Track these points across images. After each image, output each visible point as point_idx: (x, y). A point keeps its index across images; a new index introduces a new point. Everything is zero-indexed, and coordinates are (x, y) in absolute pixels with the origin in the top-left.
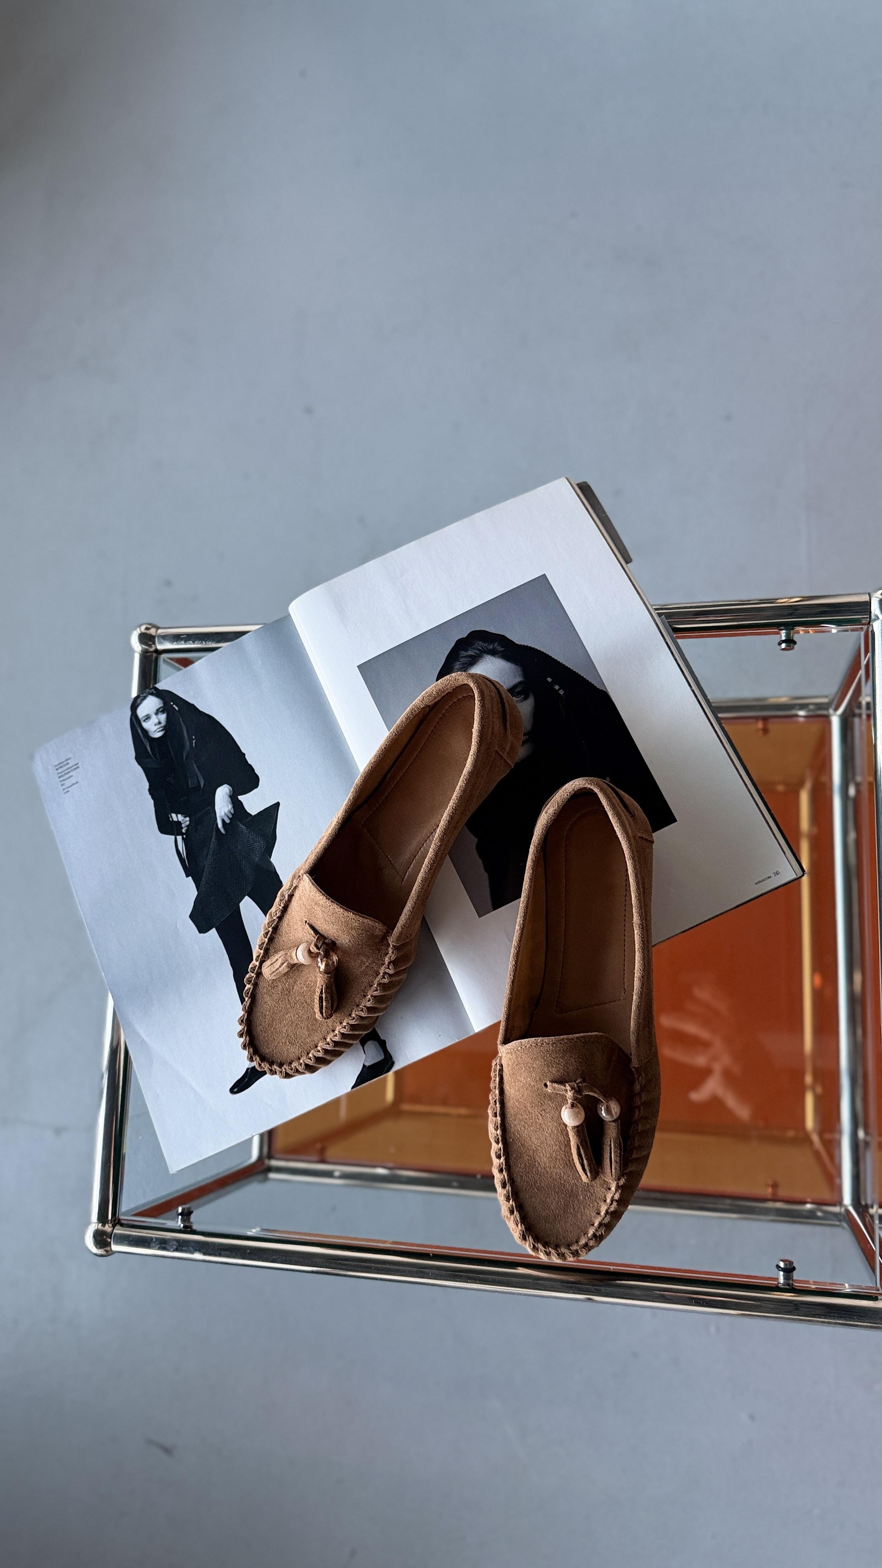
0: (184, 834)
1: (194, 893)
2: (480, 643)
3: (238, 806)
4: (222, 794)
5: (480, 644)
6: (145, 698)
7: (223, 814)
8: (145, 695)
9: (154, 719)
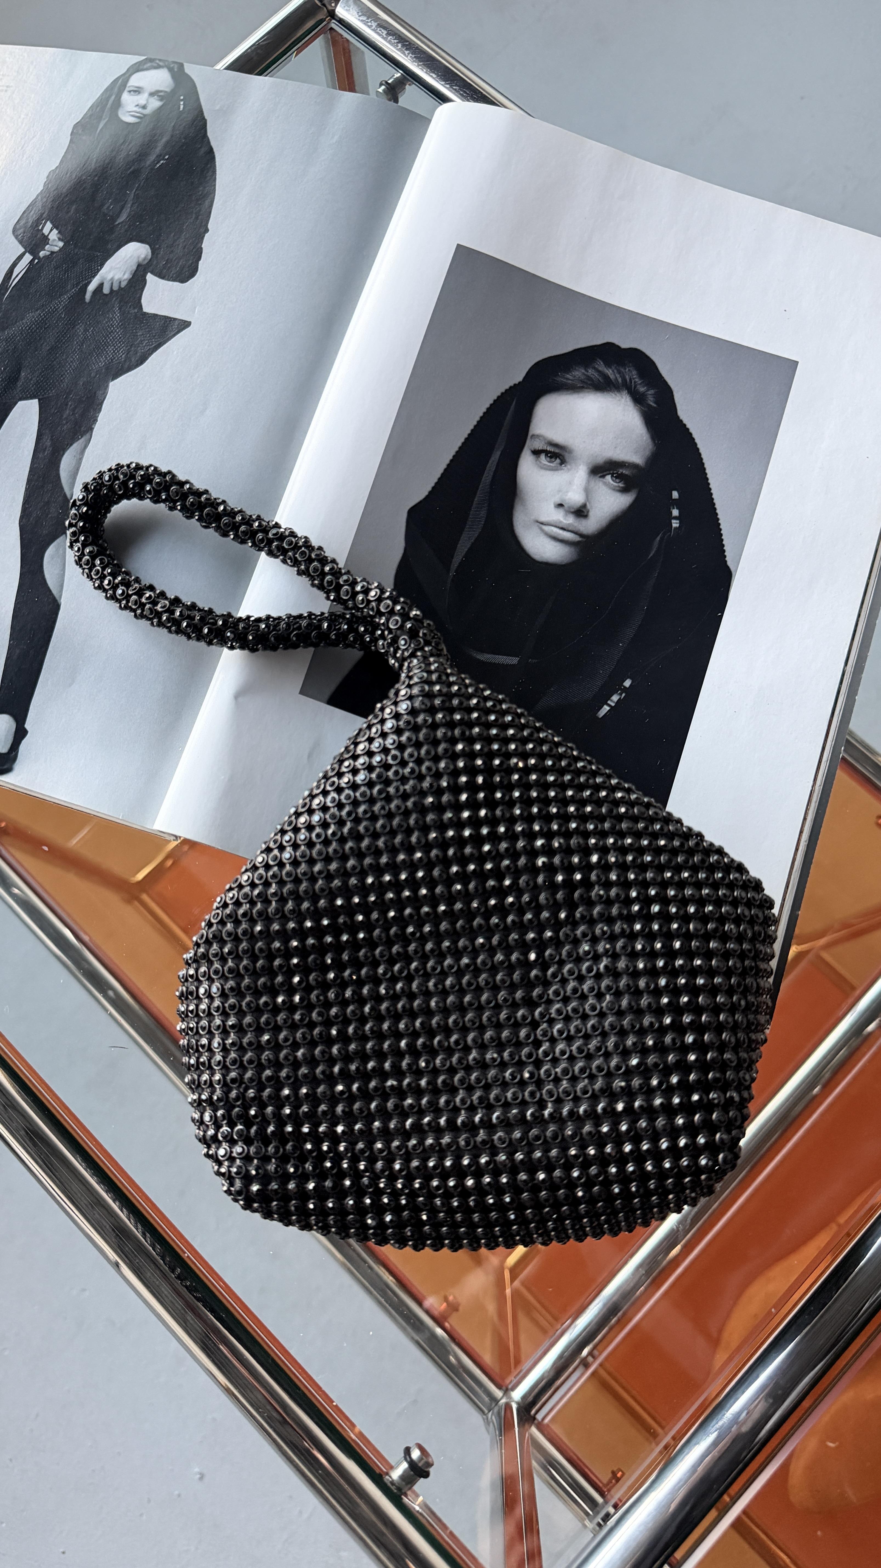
0: (39, 258)
2: (634, 372)
4: (132, 253)
5: (631, 374)
6: (158, 67)
7: (109, 277)
8: (161, 64)
9: (142, 99)
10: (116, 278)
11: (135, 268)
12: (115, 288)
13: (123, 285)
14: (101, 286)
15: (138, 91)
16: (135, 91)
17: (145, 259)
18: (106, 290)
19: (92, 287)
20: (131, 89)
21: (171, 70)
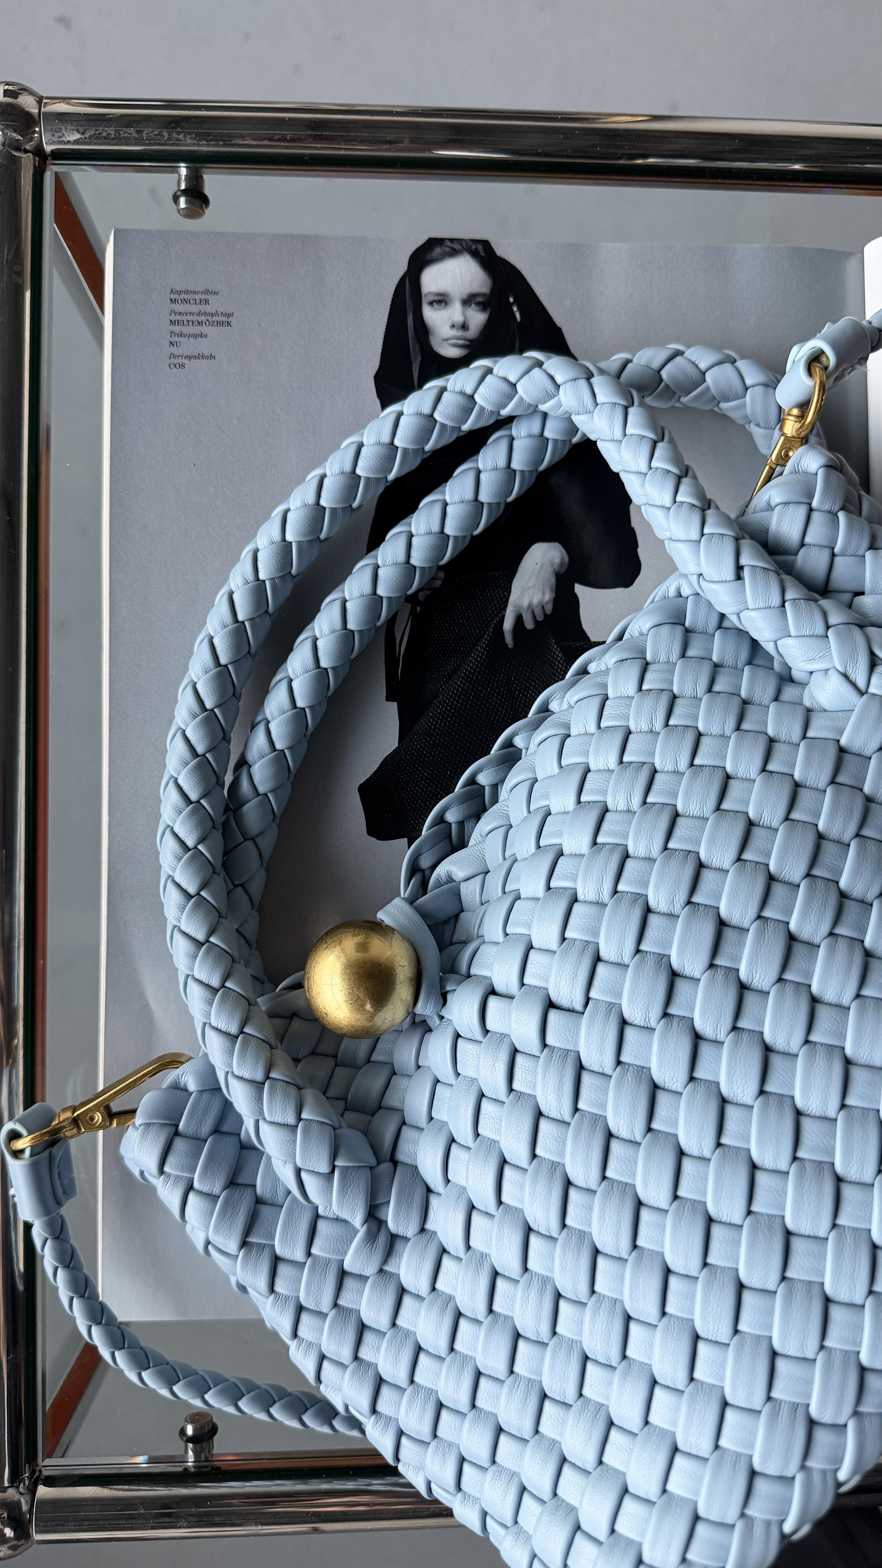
0: (419, 603)
3: (565, 602)
4: (542, 561)
6: (453, 253)
7: (525, 603)
8: (456, 246)
9: (455, 312)
10: (535, 601)
11: (553, 580)
12: (540, 618)
13: (549, 609)
14: (519, 619)
15: (442, 300)
16: (439, 302)
17: (562, 563)
18: (529, 625)
19: (508, 624)
20: (431, 298)
21: (475, 254)
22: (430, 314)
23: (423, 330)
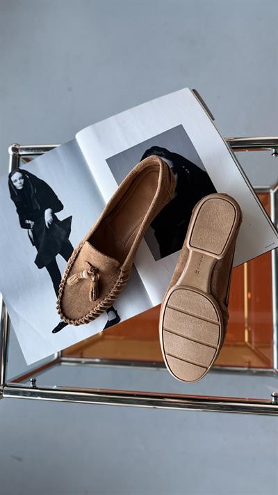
0: (31, 229)
1: (36, 252)
2: (156, 151)
3: (54, 217)
4: (48, 212)
6: (15, 173)
7: (48, 220)
9: (18, 182)
11: (51, 215)
12: (51, 222)
13: (52, 219)
14: (48, 223)
16: (15, 181)
17: (51, 211)
21: (18, 171)
22: (15, 184)
23: (15, 187)
